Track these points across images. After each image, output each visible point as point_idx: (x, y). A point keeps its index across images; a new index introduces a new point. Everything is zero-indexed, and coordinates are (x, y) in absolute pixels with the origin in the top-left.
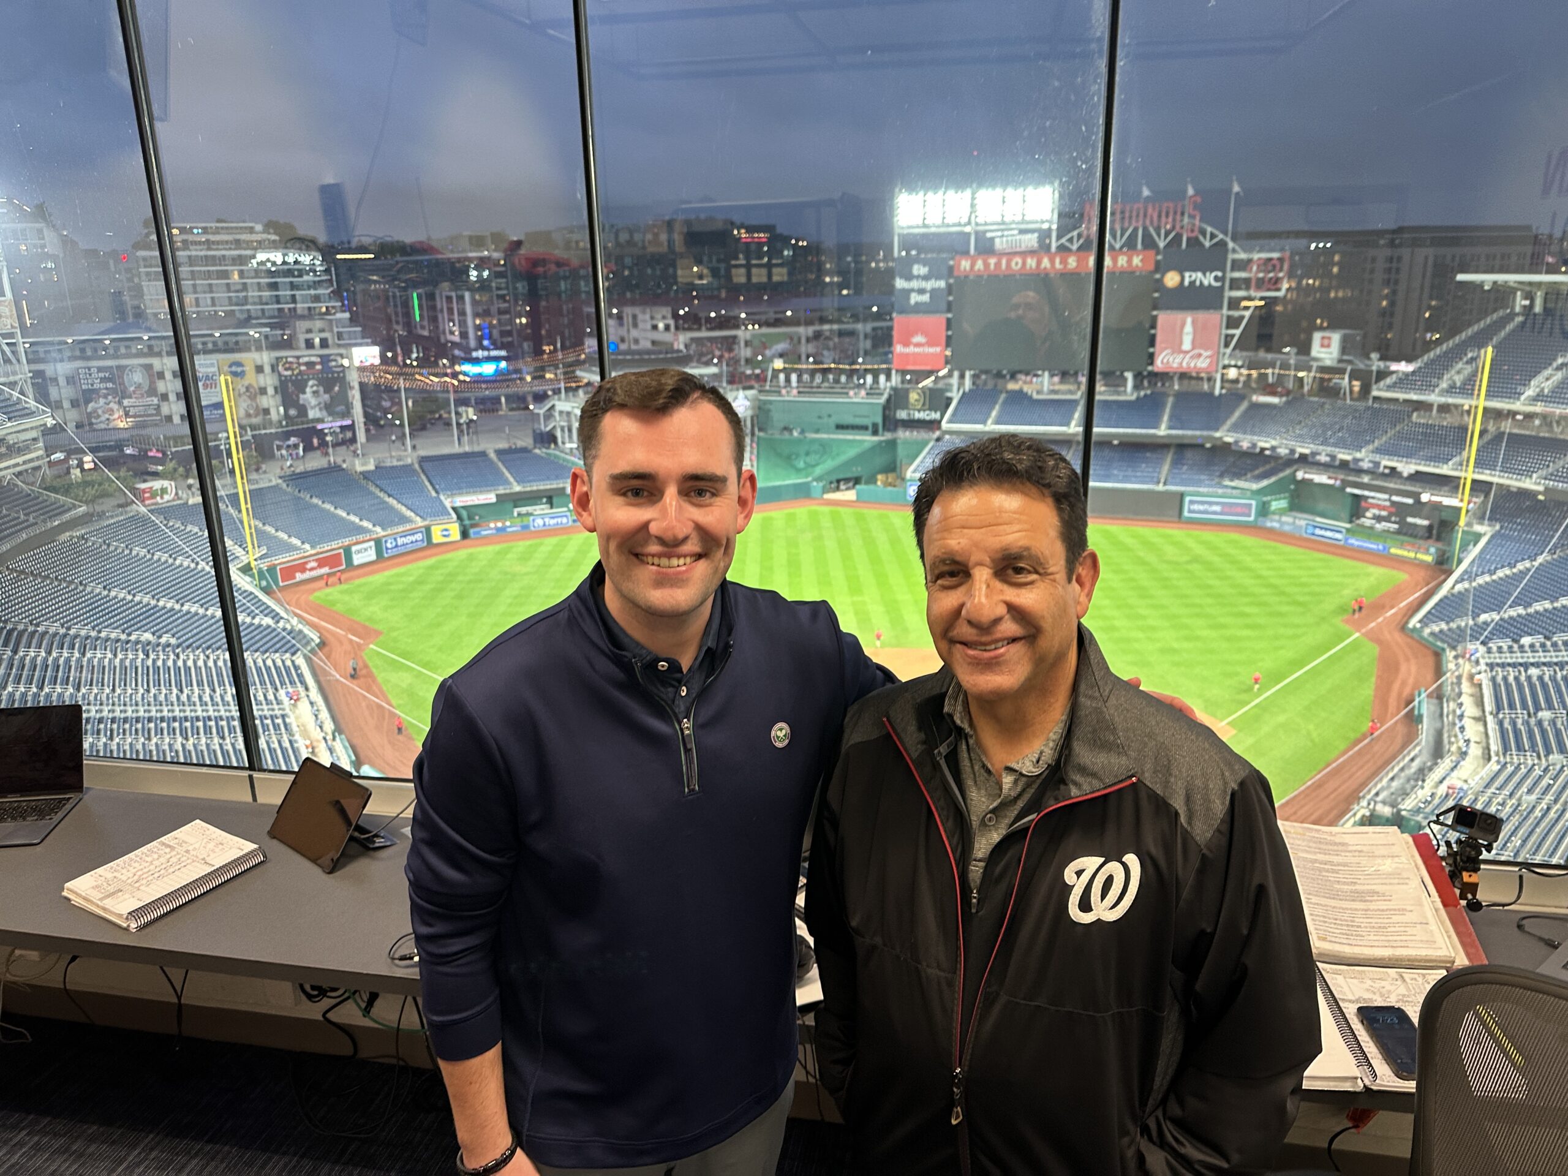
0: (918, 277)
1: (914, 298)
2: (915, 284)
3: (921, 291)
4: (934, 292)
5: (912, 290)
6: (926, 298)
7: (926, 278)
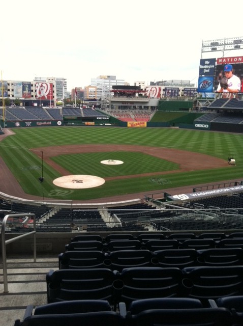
0: (206, 64)
1: (206, 71)
2: (205, 67)
3: (207, 69)
4: (211, 69)
5: (205, 68)
6: (208, 71)
7: (209, 65)
